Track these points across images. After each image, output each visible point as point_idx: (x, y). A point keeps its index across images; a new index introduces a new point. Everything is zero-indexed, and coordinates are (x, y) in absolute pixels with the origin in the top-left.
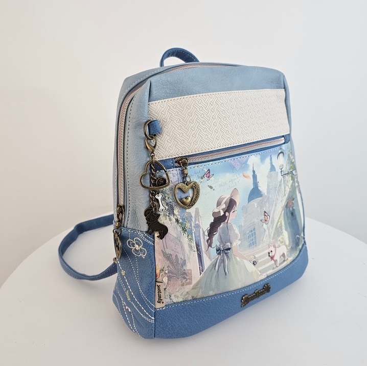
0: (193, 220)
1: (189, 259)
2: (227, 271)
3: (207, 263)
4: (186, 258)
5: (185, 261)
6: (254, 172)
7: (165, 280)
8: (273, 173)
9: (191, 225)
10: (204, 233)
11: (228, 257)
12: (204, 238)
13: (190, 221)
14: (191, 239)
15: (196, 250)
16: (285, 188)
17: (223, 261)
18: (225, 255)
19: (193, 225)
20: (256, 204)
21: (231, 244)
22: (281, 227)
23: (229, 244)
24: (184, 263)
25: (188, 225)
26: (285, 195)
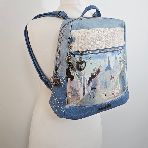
0: (83, 75)
1: (80, 90)
2: (94, 96)
3: (87, 92)
4: (79, 89)
5: (78, 90)
6: (109, 59)
7: (70, 96)
8: (116, 61)
9: (82, 77)
10: (87, 81)
11: (95, 91)
12: (87, 83)
13: (82, 76)
14: (82, 82)
15: (83, 87)
16: (121, 67)
17: (93, 92)
18: (94, 90)
19: (83, 77)
20: (108, 72)
21: (97, 86)
22: (118, 82)
23: (96, 86)
24: (78, 91)
25: (81, 77)
26: (120, 70)
